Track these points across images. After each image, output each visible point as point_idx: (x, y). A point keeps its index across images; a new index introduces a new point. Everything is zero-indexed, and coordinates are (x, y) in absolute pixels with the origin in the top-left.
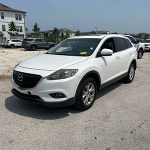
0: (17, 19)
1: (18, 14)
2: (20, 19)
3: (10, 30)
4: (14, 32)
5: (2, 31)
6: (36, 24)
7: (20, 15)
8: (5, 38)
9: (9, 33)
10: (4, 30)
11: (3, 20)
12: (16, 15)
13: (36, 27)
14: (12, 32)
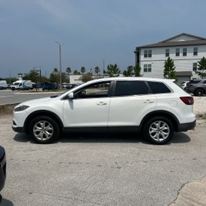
3: (199, 69)
4: (204, 71)
5: (192, 70)
10: (195, 69)
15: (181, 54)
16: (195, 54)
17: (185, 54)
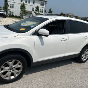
0: (41, 5)
1: (43, 2)
2: (43, 5)
3: (35, 11)
4: (38, 12)
5: (32, 11)
6: (51, 9)
7: (43, 3)
8: (33, 15)
9: (35, 12)
11: (33, 5)
12: (41, 3)
13: (50, 10)
14: (37, 12)
15: (28, 2)
16: (34, 3)
17: (29, 2)
